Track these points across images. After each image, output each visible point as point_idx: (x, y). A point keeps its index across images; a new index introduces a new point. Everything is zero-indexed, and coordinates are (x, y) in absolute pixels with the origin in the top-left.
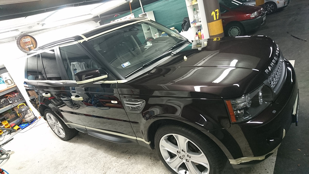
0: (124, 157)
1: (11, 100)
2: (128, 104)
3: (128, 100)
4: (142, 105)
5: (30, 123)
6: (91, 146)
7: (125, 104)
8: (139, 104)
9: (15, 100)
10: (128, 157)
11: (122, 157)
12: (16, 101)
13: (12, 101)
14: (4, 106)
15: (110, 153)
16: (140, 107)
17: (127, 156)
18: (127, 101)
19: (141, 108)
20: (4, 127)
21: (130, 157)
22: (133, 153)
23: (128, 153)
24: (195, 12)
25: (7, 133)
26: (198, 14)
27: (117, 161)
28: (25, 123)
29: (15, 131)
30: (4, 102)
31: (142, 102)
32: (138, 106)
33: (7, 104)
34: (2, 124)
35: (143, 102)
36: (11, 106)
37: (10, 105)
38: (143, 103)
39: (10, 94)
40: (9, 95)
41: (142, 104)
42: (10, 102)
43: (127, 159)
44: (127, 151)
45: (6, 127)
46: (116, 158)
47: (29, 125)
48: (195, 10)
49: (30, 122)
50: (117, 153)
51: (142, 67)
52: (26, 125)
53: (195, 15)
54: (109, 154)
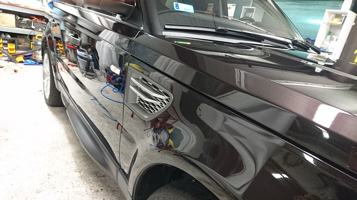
0: (91, 183)
1: (35, 25)
2: (136, 87)
3: (140, 78)
4: (163, 105)
5: (37, 63)
6: (66, 132)
7: (131, 83)
8: (156, 99)
9: (39, 27)
10: (97, 188)
11: (88, 182)
12: (40, 30)
13: (36, 27)
14: (24, 28)
15: (78, 161)
16: (157, 107)
17: (95, 185)
18: (137, 79)
19: (156, 111)
20: (8, 50)
21: (100, 190)
22: (109, 187)
23: (102, 181)
24: (329, 37)
25: (6, 58)
26: (331, 41)
27: (74, 183)
28: (33, 60)
29: (15, 62)
30: (25, 23)
31: (167, 97)
32: (153, 104)
33: (29, 27)
34: (7, 45)
35: (167, 100)
36: (31, 32)
37: (31, 30)
38: (166, 102)
39: (39, 19)
40: (36, 18)
41: (164, 103)
42: (33, 27)
43: (93, 191)
44: (104, 176)
45: (10, 52)
46: (79, 176)
47: (36, 64)
48: (330, 35)
49: (39, 62)
50: (88, 169)
51: (214, 30)
52: (32, 62)
53: (327, 41)
54: (76, 162)
